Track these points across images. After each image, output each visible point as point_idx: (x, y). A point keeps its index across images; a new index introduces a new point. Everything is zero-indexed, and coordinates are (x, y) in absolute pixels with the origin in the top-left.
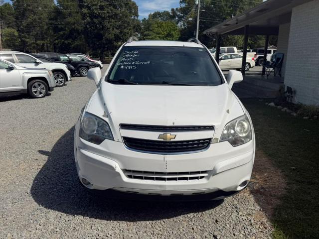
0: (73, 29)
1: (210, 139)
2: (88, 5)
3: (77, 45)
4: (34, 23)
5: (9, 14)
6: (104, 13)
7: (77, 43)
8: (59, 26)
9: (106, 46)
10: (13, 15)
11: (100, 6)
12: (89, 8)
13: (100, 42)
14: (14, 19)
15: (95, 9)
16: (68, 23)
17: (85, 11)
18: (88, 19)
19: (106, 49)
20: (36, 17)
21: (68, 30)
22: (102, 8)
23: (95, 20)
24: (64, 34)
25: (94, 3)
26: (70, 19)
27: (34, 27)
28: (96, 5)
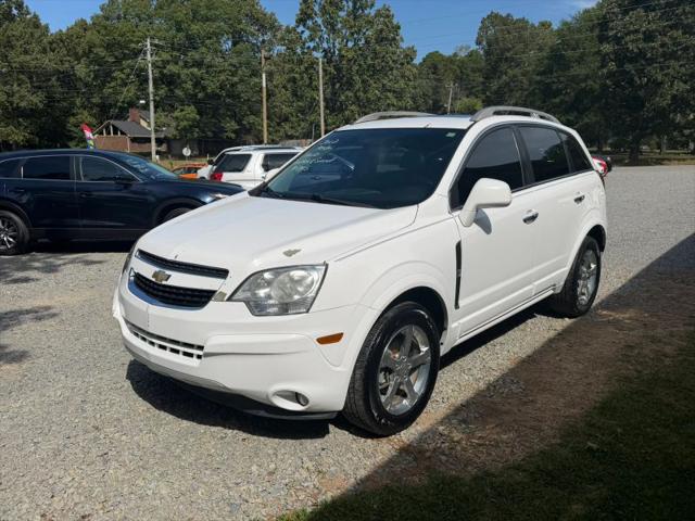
0: (583, 90)
1: (213, 292)
2: (616, 35)
3: (587, 124)
4: (512, 84)
5: (474, 71)
6: (653, 48)
7: (586, 120)
8: (554, 87)
9: (650, 125)
10: (480, 70)
11: (644, 33)
12: (617, 40)
13: (635, 115)
14: (481, 79)
15: (632, 41)
16: (574, 79)
17: (607, 48)
18: (612, 66)
19: (649, 131)
20: (517, 71)
21: (572, 94)
22: (649, 37)
23: (628, 67)
24: (562, 102)
25: (632, 28)
26: (577, 70)
27: (512, 91)
28: (637, 31)
